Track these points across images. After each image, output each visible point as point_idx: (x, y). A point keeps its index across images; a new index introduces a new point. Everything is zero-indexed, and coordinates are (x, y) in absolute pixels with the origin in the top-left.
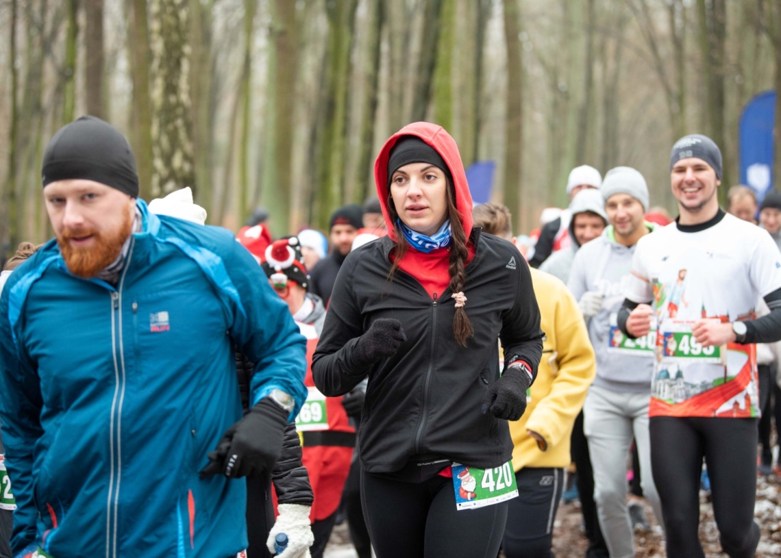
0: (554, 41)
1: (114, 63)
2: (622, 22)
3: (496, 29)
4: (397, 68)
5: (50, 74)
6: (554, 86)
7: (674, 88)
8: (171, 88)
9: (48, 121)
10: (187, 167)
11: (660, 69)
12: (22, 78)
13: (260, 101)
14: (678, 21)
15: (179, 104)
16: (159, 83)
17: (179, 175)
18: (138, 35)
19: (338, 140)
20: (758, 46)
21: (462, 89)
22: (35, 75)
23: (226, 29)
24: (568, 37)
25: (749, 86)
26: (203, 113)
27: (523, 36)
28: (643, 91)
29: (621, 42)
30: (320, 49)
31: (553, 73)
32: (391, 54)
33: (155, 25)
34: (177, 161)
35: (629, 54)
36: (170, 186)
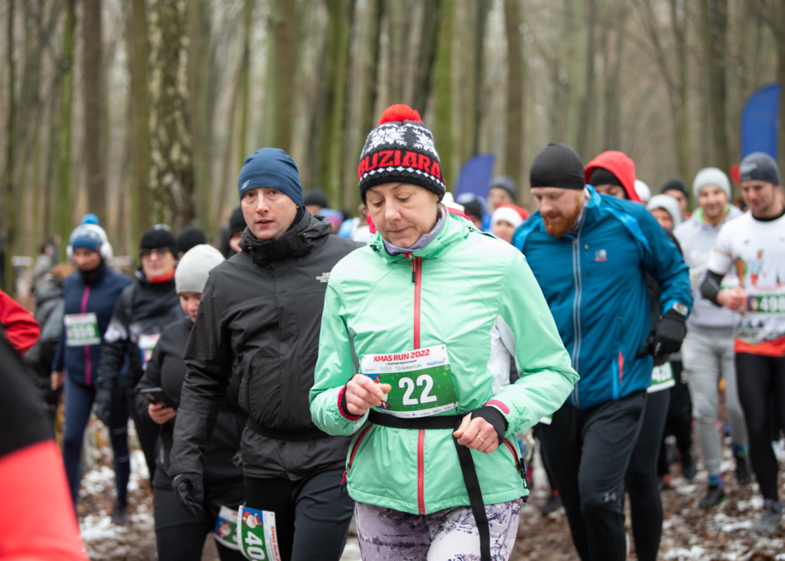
0: (554, 33)
1: (112, 54)
2: (623, 14)
3: (496, 21)
4: (397, 61)
5: (48, 65)
6: (555, 79)
7: (676, 80)
8: (169, 80)
9: (46, 114)
10: (185, 160)
11: (661, 61)
12: (20, 69)
13: (258, 93)
14: (680, 13)
15: (177, 96)
16: (157, 74)
17: (178, 168)
18: (135, 27)
19: (337, 133)
20: (760, 38)
21: (463, 81)
22: (33, 66)
23: (225, 21)
24: (569, 29)
25: (751, 78)
26: (202, 105)
27: (524, 28)
28: (645, 83)
29: (623, 34)
30: (320, 41)
31: (554, 65)
32: (391, 46)
33: (154, 17)
34: (175, 153)
35: (630, 46)
36: (168, 179)
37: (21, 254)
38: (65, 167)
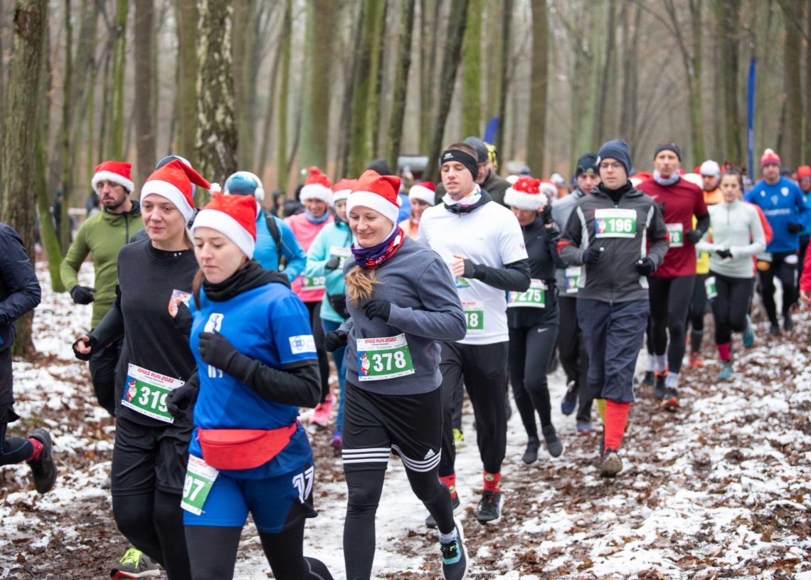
0: (580, 5)
1: (162, 21)
5: (102, 30)
6: (578, 49)
7: (691, 55)
8: (214, 46)
9: (100, 75)
10: (229, 121)
11: (678, 35)
12: (76, 34)
13: (298, 58)
15: (222, 61)
16: (204, 39)
17: (222, 128)
19: (372, 98)
20: (770, 13)
21: (491, 49)
22: (89, 31)
25: (760, 51)
28: (662, 54)
29: (641, 7)
31: (577, 37)
32: (423, 16)
34: (220, 115)
35: (649, 19)
36: (213, 139)
37: (75, 206)
38: (118, 124)
